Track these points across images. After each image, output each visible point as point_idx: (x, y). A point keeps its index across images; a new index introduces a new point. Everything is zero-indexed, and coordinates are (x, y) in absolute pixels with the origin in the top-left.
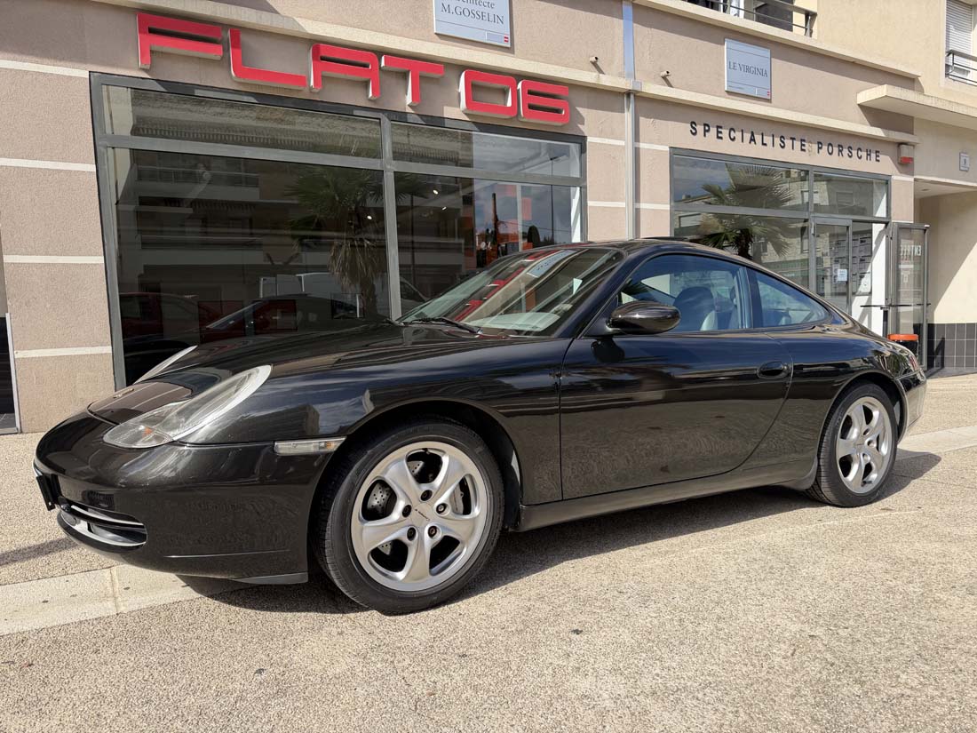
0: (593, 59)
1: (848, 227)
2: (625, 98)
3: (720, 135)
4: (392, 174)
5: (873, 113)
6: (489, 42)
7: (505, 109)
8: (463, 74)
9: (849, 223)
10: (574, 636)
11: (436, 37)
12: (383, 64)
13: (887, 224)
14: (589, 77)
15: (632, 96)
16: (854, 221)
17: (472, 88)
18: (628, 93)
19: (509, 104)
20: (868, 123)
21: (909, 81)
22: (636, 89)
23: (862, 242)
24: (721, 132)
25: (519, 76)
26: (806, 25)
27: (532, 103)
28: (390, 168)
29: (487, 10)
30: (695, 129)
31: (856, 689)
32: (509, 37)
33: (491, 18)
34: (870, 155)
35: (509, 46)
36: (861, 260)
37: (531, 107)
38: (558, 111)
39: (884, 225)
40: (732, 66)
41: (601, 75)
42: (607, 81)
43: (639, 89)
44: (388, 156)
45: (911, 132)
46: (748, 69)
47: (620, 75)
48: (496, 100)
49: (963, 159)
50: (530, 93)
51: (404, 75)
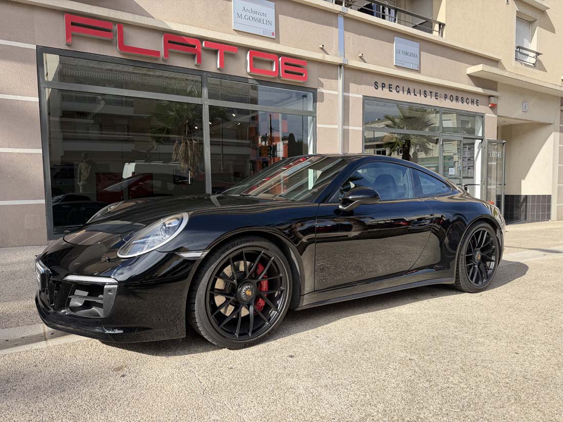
0: (321, 46)
1: (461, 141)
2: (339, 68)
3: (391, 89)
4: (208, 107)
5: (476, 79)
6: (263, 35)
7: (272, 73)
8: (249, 52)
9: (461, 139)
10: (290, 359)
11: (234, 32)
12: (204, 45)
13: (482, 140)
14: (319, 56)
15: (342, 67)
16: (464, 138)
17: (253, 60)
18: (340, 66)
19: (274, 70)
20: (473, 85)
21: (495, 62)
22: (344, 63)
23: (469, 149)
24: (391, 88)
25: (280, 54)
26: (439, 30)
27: (286, 69)
28: (206, 102)
29: (263, 17)
30: (377, 86)
31: (427, 385)
32: (274, 32)
33: (265, 22)
34: (473, 102)
35: (274, 37)
36: (469, 159)
37: (286, 72)
38: (301, 74)
39: (481, 141)
40: (398, 52)
41: (326, 55)
42: (329, 58)
43: (346, 63)
44: (205, 96)
45: (496, 90)
46: (407, 54)
47: (336, 55)
48: (267, 67)
49: (524, 105)
50: (286, 64)
51: (216, 52)
